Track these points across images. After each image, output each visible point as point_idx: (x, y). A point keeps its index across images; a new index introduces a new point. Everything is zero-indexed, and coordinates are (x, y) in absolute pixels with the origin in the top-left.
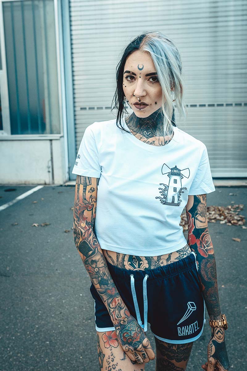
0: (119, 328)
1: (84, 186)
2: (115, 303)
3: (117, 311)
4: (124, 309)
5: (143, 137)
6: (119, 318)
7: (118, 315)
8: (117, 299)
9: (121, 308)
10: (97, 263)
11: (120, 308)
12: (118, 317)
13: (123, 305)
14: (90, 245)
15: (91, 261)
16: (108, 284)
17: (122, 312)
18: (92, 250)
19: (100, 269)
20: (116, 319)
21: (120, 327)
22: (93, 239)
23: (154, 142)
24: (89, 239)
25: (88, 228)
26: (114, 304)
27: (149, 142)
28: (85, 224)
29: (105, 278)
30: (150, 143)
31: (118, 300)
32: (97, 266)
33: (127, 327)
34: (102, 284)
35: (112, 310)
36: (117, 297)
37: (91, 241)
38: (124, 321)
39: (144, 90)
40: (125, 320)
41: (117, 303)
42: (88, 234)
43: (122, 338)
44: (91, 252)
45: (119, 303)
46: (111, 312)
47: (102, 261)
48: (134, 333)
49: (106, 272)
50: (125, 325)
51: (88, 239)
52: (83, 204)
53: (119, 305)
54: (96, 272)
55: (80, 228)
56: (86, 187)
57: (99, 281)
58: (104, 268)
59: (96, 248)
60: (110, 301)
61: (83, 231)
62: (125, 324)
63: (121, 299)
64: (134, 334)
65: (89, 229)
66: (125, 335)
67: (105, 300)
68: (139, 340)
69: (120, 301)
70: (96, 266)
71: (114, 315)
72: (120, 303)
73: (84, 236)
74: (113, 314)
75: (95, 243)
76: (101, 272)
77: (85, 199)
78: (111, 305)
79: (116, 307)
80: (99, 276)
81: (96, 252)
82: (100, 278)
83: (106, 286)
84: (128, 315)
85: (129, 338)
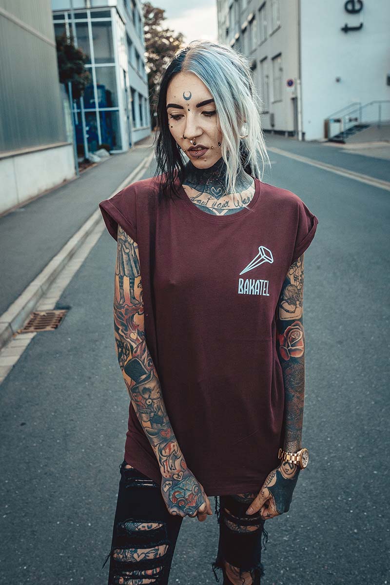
0: (170, 484)
1: (130, 279)
2: (170, 449)
3: (171, 461)
4: (180, 459)
5: (212, 197)
6: (173, 470)
7: (172, 466)
8: (172, 445)
9: (176, 458)
10: (151, 392)
11: (175, 457)
12: (171, 469)
13: (179, 453)
14: (143, 367)
15: (142, 389)
16: (163, 422)
17: (178, 462)
18: (146, 373)
20: (169, 472)
21: (171, 482)
22: (147, 358)
23: (227, 203)
24: (143, 357)
25: (141, 341)
26: (167, 450)
27: (220, 204)
28: (136, 334)
29: (160, 413)
30: (222, 205)
31: (174, 446)
32: (151, 397)
33: (182, 484)
34: (154, 422)
35: (165, 458)
36: (173, 442)
37: (146, 361)
38: (178, 475)
39: (199, 128)
40: (180, 474)
41: (172, 450)
42: (141, 349)
43: (171, 497)
44: (144, 377)
45: (174, 450)
46: (162, 461)
47: (158, 391)
48: (189, 494)
49: (161, 406)
50: (180, 481)
51: (141, 358)
52: (131, 305)
53: (174, 452)
54: (149, 405)
55: (128, 340)
56: (134, 279)
57: (150, 418)
58: (159, 399)
59: (152, 371)
60: (163, 446)
61: (134, 346)
62: (179, 479)
63: (178, 445)
64: (189, 496)
65: (142, 342)
66: (176, 494)
67: (156, 444)
68: (194, 505)
69: (176, 448)
70: (149, 397)
71: (167, 465)
72: (176, 450)
73: (136, 352)
74: (165, 463)
75: (151, 363)
76: (155, 405)
77: (134, 298)
78: (163, 452)
79: (170, 456)
80: (152, 410)
81: (152, 377)
82: (152, 414)
83: (160, 425)
84: (184, 467)
85: (181, 500)
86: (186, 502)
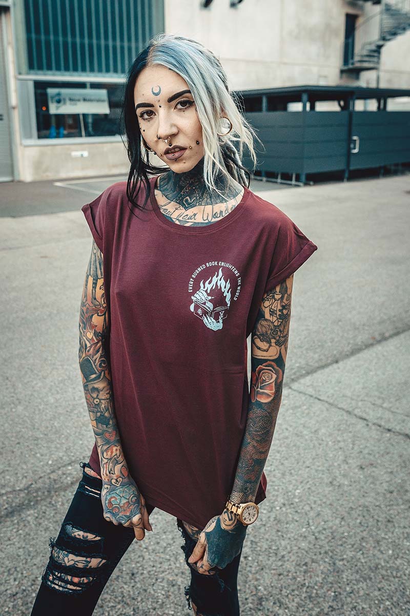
0: (107, 488)
1: (93, 279)
2: (112, 452)
3: (111, 465)
4: (121, 464)
5: (180, 207)
6: (112, 474)
7: (111, 470)
8: (115, 448)
9: (117, 463)
10: (99, 392)
11: (116, 461)
12: (110, 473)
13: (121, 459)
14: (94, 367)
15: (91, 387)
16: (109, 424)
17: (118, 467)
18: (96, 373)
19: (102, 401)
20: (107, 475)
21: (109, 486)
22: (100, 358)
23: (195, 215)
24: (95, 357)
25: (96, 341)
26: (109, 453)
27: (187, 215)
28: (92, 334)
29: (106, 414)
30: (188, 216)
31: (116, 450)
32: (99, 397)
33: (119, 490)
34: (100, 423)
35: (106, 461)
36: (116, 446)
37: (97, 361)
38: (117, 480)
39: (173, 125)
40: (118, 480)
41: (114, 454)
42: (94, 349)
43: (107, 502)
44: (93, 376)
45: (116, 455)
46: (103, 463)
47: (108, 391)
48: (125, 502)
49: (109, 407)
51: (93, 357)
52: (91, 305)
53: (115, 456)
54: (96, 405)
55: (85, 338)
56: (97, 281)
57: (96, 417)
58: (108, 400)
59: (103, 372)
60: (105, 447)
61: (88, 345)
62: (116, 485)
63: (121, 450)
64: (124, 504)
65: (97, 343)
66: (112, 500)
67: (99, 445)
68: (128, 514)
69: (118, 452)
70: (98, 395)
71: (106, 468)
72: (118, 455)
73: (88, 351)
74: (105, 466)
75: (103, 365)
76: (103, 406)
77: (95, 299)
78: (105, 454)
79: (111, 459)
80: (99, 410)
81: (102, 377)
82: (99, 414)
83: (105, 426)
84: (124, 474)
85: (116, 507)
86: (121, 510)
